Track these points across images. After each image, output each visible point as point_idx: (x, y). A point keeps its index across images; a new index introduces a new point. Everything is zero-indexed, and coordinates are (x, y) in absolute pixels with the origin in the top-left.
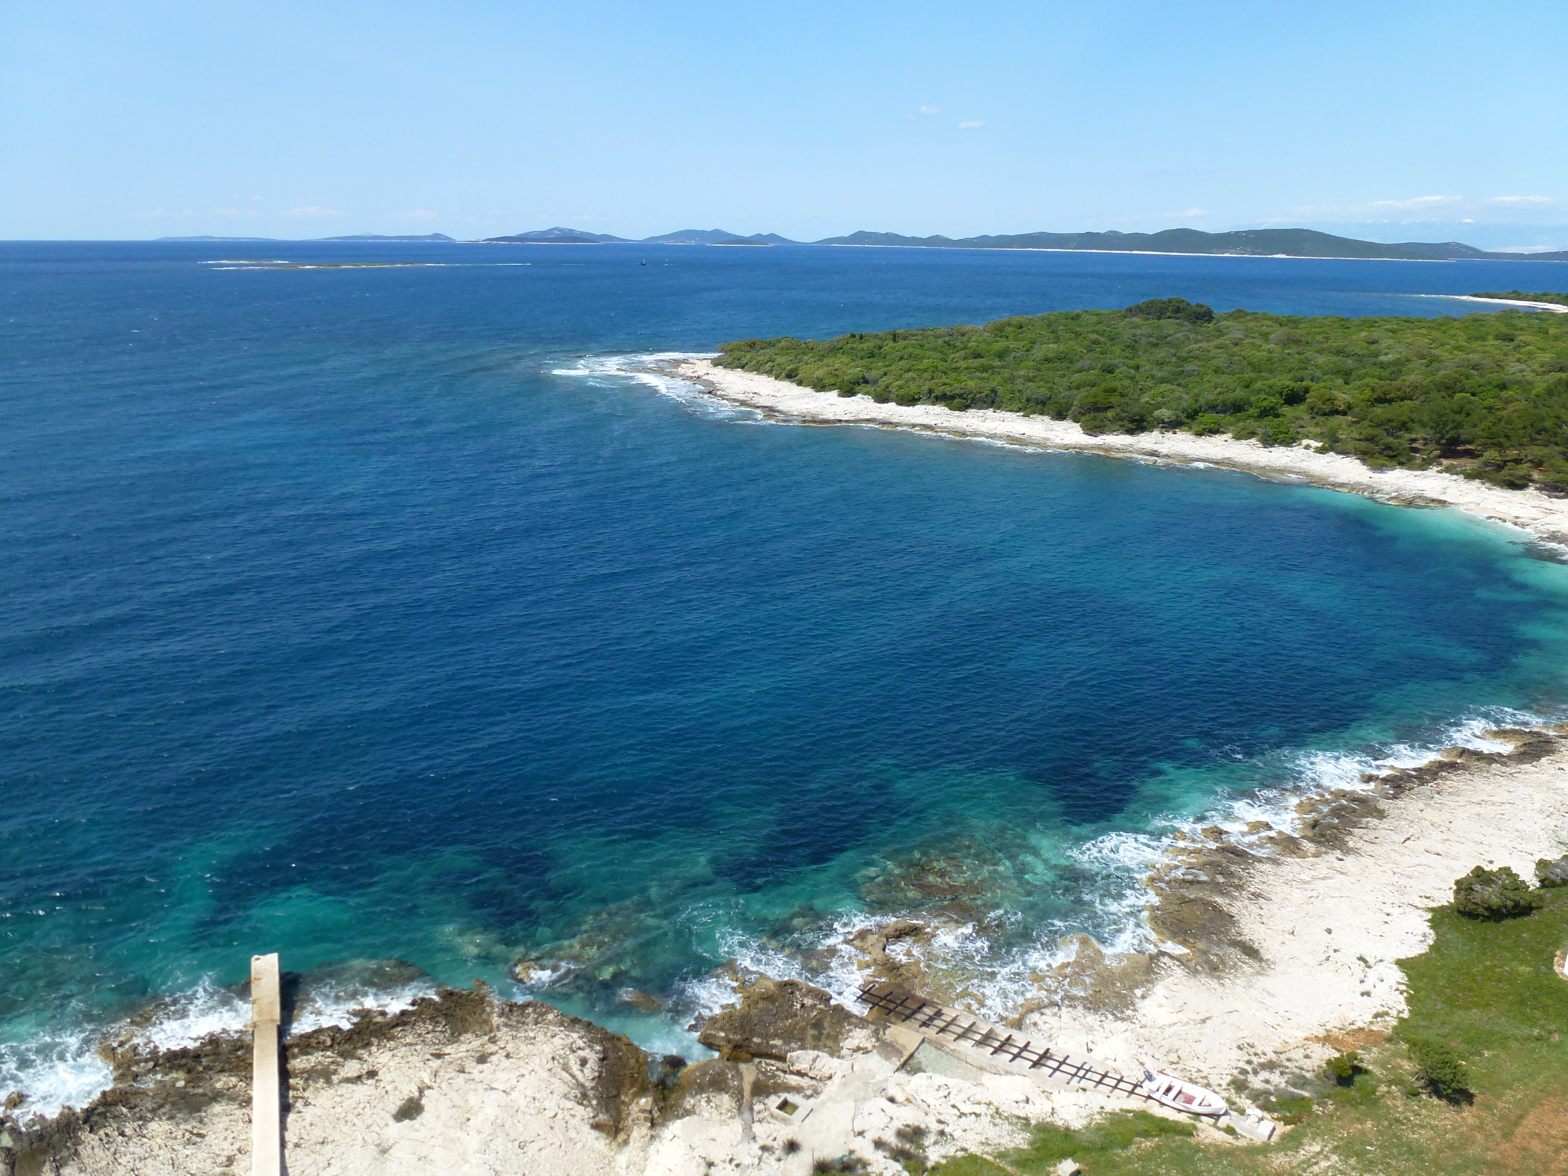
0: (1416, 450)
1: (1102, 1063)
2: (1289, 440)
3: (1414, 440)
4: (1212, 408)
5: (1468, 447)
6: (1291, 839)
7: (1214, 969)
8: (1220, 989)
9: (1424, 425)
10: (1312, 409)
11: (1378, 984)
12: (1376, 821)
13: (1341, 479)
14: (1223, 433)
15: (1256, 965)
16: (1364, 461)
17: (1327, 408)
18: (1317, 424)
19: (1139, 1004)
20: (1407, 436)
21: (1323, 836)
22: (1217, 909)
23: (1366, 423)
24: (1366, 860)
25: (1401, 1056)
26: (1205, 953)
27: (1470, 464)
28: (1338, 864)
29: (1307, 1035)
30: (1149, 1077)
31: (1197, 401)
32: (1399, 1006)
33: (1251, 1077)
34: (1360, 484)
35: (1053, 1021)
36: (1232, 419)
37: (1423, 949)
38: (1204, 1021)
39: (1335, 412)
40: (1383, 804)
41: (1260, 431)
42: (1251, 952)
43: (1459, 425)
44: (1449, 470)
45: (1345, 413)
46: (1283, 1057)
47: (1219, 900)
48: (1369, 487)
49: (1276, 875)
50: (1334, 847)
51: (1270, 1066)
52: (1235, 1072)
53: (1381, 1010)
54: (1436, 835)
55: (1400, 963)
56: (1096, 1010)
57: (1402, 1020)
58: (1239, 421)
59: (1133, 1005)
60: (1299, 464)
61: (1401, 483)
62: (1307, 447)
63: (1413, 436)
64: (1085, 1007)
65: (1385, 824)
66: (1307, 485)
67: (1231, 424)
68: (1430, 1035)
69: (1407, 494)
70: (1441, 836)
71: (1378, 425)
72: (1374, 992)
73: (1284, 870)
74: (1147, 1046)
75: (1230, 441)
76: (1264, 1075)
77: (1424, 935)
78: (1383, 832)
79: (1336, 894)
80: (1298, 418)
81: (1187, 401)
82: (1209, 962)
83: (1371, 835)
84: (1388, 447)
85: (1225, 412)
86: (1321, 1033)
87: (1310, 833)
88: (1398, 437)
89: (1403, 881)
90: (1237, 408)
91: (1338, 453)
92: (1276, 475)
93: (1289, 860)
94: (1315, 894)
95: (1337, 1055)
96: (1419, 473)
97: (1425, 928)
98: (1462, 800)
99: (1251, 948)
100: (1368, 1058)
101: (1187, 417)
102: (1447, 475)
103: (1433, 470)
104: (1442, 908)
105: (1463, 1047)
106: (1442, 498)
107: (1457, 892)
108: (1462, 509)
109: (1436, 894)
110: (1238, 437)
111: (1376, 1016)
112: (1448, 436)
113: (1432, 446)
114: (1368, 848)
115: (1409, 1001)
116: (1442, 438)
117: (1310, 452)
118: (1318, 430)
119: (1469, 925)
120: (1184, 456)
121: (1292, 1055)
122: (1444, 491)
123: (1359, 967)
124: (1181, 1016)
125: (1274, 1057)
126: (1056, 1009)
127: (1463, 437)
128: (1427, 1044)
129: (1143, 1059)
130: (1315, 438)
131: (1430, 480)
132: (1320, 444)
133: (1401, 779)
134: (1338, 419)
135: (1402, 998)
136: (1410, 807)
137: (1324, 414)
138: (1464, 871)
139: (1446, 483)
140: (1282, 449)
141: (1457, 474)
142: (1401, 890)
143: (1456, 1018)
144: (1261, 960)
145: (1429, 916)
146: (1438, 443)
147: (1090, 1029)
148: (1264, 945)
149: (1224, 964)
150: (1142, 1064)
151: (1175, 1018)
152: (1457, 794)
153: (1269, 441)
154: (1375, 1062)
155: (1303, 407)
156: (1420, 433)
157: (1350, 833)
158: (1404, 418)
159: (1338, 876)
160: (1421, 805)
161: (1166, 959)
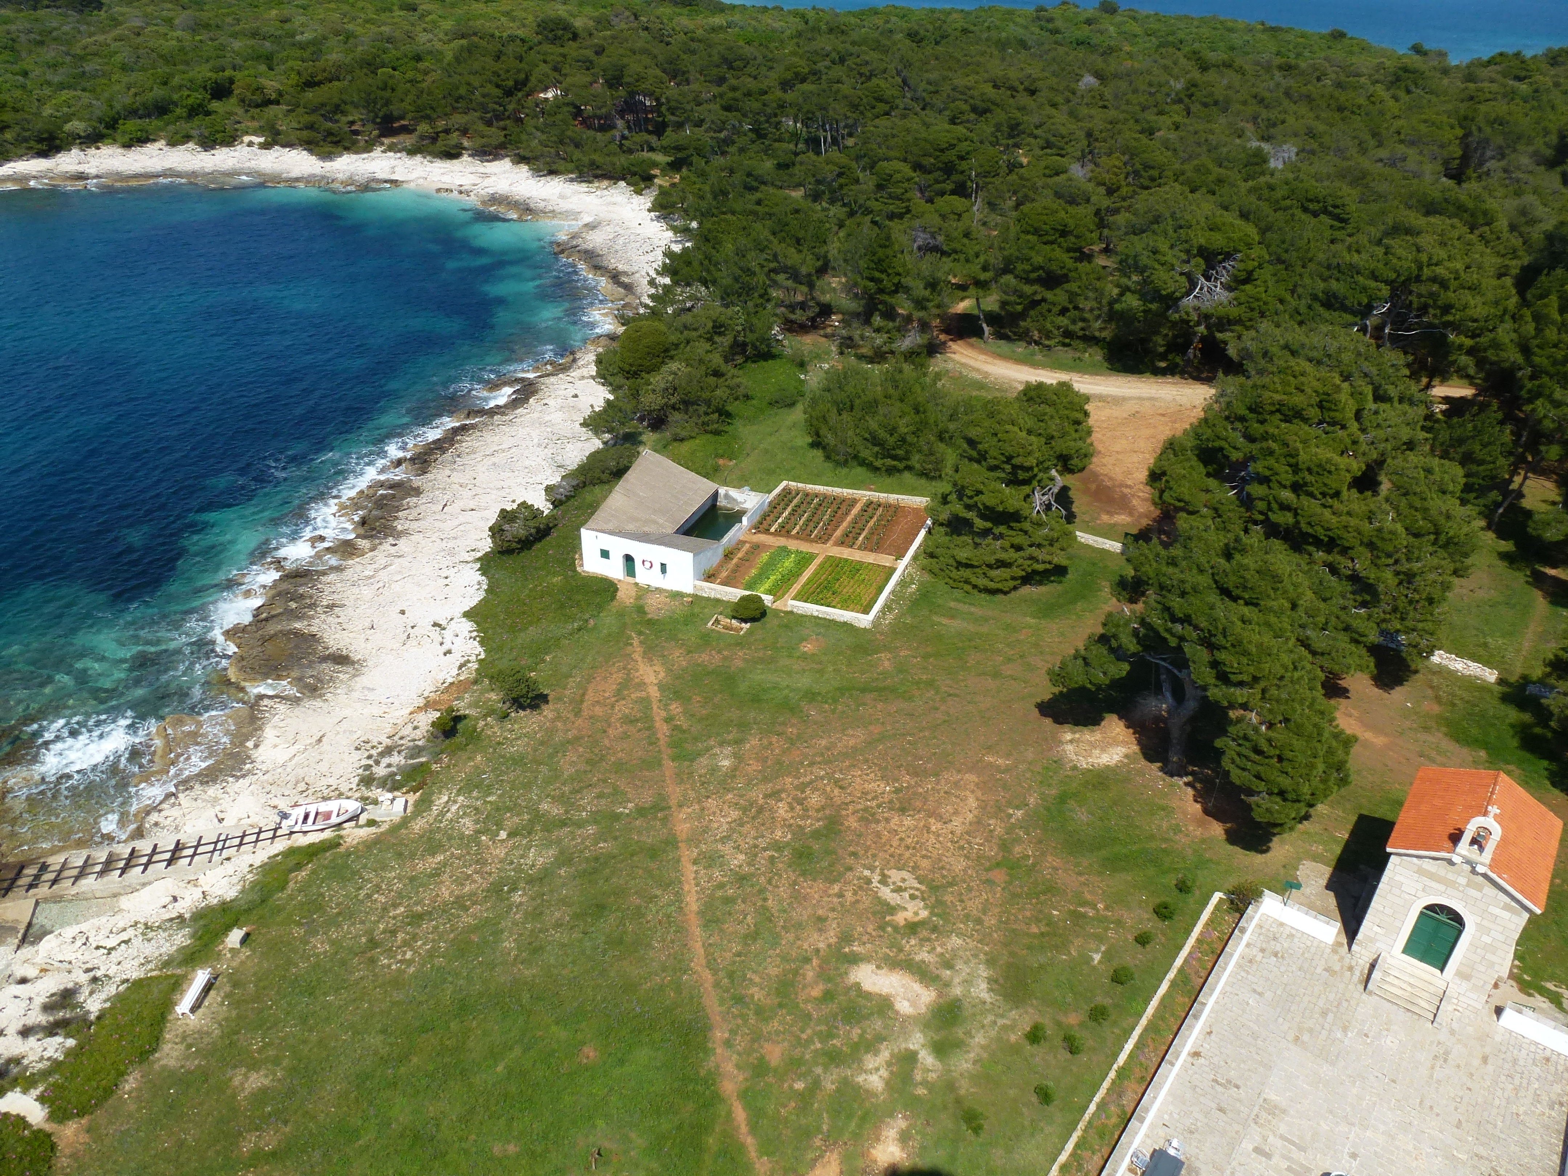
0: (356, 133)
1: (236, 826)
2: (230, 140)
3: (352, 123)
4: (132, 113)
5: (403, 122)
6: (347, 543)
7: (313, 690)
8: (325, 705)
9: (356, 107)
10: (243, 101)
11: (456, 640)
12: (415, 499)
13: (295, 174)
14: (154, 140)
15: (350, 669)
16: (311, 151)
17: (258, 98)
18: (253, 118)
19: (255, 754)
20: (344, 119)
21: (373, 529)
22: (297, 634)
23: (301, 110)
24: (416, 537)
25: (488, 691)
26: (300, 679)
27: (408, 140)
28: (393, 550)
29: (411, 709)
30: (285, 816)
31: (111, 107)
32: (476, 649)
33: (375, 769)
34: (314, 176)
35: (175, 812)
36: (160, 123)
37: (481, 595)
38: (320, 741)
39: (268, 102)
40: (417, 481)
41: (194, 133)
42: (342, 660)
43: (388, 103)
44: (391, 148)
45: (278, 103)
46: (396, 738)
47: (298, 625)
48: (323, 177)
49: (342, 581)
50: (386, 536)
51: (388, 751)
52: (361, 771)
53: (462, 660)
54: (466, 494)
55: (467, 615)
56: (214, 781)
57: (481, 662)
58: (168, 124)
59: (249, 757)
60: (248, 164)
61: (352, 168)
62: (251, 144)
63: (351, 118)
64: (202, 783)
65: (423, 499)
66: (262, 185)
67: (161, 130)
68: (504, 664)
69: (361, 179)
70: (470, 493)
71: (314, 111)
72: (454, 648)
73: (348, 574)
74: (274, 789)
75: (166, 149)
76: (385, 761)
77: (479, 583)
78: (423, 507)
79: (399, 577)
80: (231, 114)
81: (100, 108)
82: (307, 686)
83: (414, 513)
84: (330, 133)
85: (149, 116)
86: (421, 702)
87: (361, 531)
88: (337, 121)
89: (451, 544)
90: (161, 109)
91: (283, 146)
92: (228, 179)
93: (350, 562)
94: (381, 584)
95: (438, 714)
96: (365, 155)
97: (478, 577)
98: (478, 456)
99: (341, 656)
100: (463, 706)
101: (107, 127)
102: (391, 154)
103: (378, 151)
104: (486, 554)
105: (530, 661)
106: (394, 177)
107: (493, 537)
108: (412, 185)
109: (479, 545)
110: (173, 143)
111: (460, 668)
112: (381, 114)
113: (370, 126)
114: (415, 525)
115: (482, 643)
116: (377, 116)
117: (255, 148)
118: (256, 124)
119: (509, 560)
120: (118, 173)
121: (404, 732)
122: (393, 170)
123: (435, 633)
124: (299, 746)
125: (389, 742)
126: (173, 800)
127: (395, 113)
128: (500, 672)
129: (275, 802)
130: (255, 133)
131: (378, 161)
132: (262, 140)
133: (426, 454)
134: (273, 110)
135: (476, 643)
136: (439, 477)
137: (257, 106)
138: (492, 517)
139: (393, 162)
140: (225, 150)
141: (399, 151)
142: (452, 552)
143: (520, 641)
144: (353, 663)
145: (478, 565)
146: (374, 122)
147: (215, 800)
148: (352, 648)
149: (320, 681)
150: (275, 807)
151: (293, 750)
152: (474, 452)
153: (208, 143)
154: (470, 706)
155: (233, 100)
156: (354, 116)
157: (397, 518)
158: (336, 100)
159: (397, 560)
160: (448, 472)
161: (266, 702)
